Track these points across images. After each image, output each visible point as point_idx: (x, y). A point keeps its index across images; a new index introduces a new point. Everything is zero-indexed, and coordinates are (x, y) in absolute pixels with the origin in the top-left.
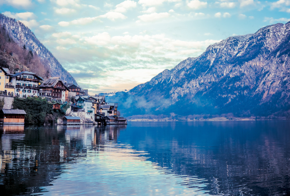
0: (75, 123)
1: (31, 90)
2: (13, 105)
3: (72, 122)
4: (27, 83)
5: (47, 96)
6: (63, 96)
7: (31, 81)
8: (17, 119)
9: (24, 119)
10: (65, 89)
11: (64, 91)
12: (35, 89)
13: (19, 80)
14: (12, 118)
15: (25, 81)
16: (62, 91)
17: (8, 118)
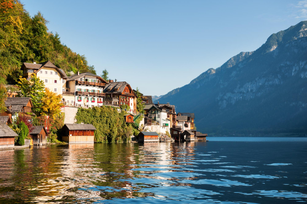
0: (152, 140)
1: (95, 98)
2: (76, 118)
3: (149, 139)
4: (90, 89)
5: (114, 105)
6: (131, 105)
7: (94, 86)
8: (86, 136)
9: (93, 137)
10: (133, 95)
11: (133, 99)
12: (100, 97)
13: (80, 85)
14: (79, 135)
15: (87, 85)
16: (130, 99)
17: (75, 135)
